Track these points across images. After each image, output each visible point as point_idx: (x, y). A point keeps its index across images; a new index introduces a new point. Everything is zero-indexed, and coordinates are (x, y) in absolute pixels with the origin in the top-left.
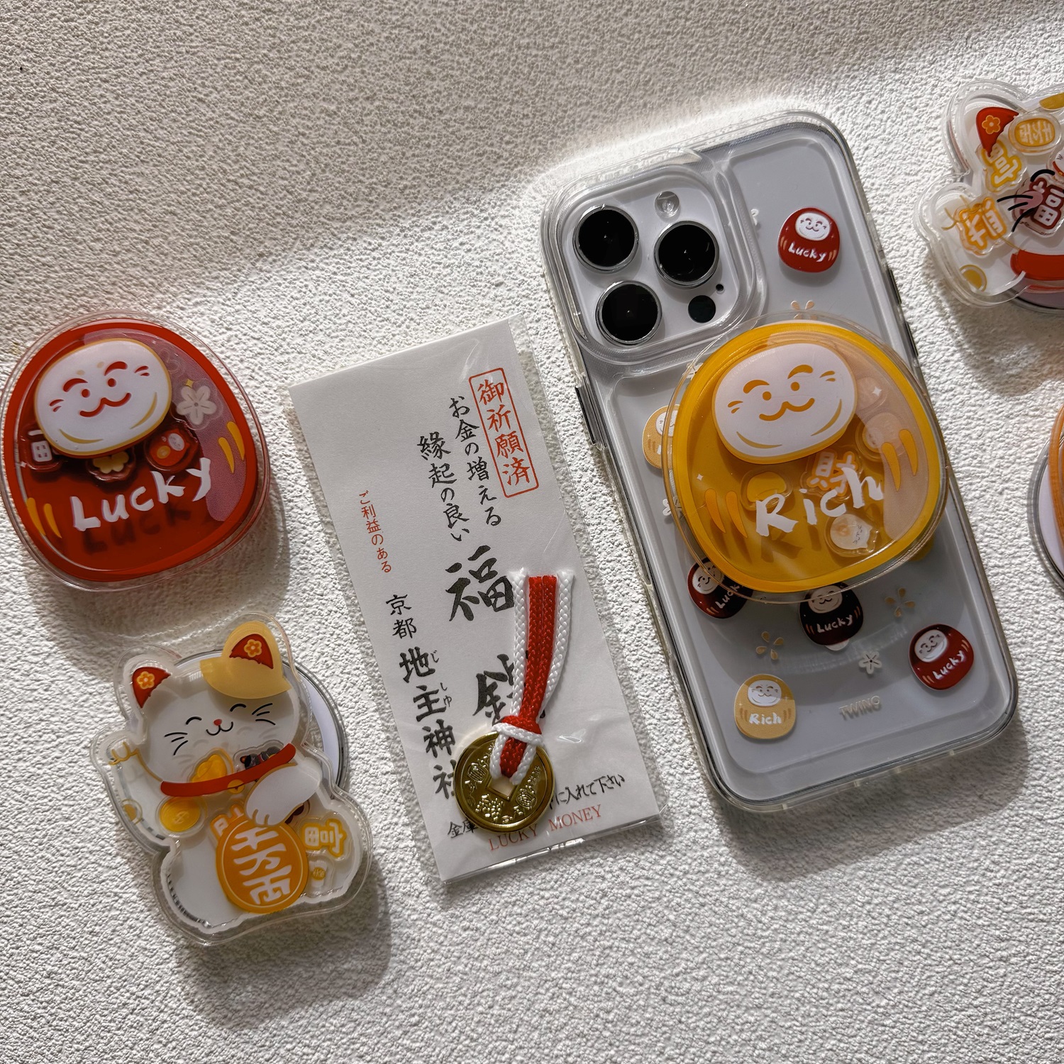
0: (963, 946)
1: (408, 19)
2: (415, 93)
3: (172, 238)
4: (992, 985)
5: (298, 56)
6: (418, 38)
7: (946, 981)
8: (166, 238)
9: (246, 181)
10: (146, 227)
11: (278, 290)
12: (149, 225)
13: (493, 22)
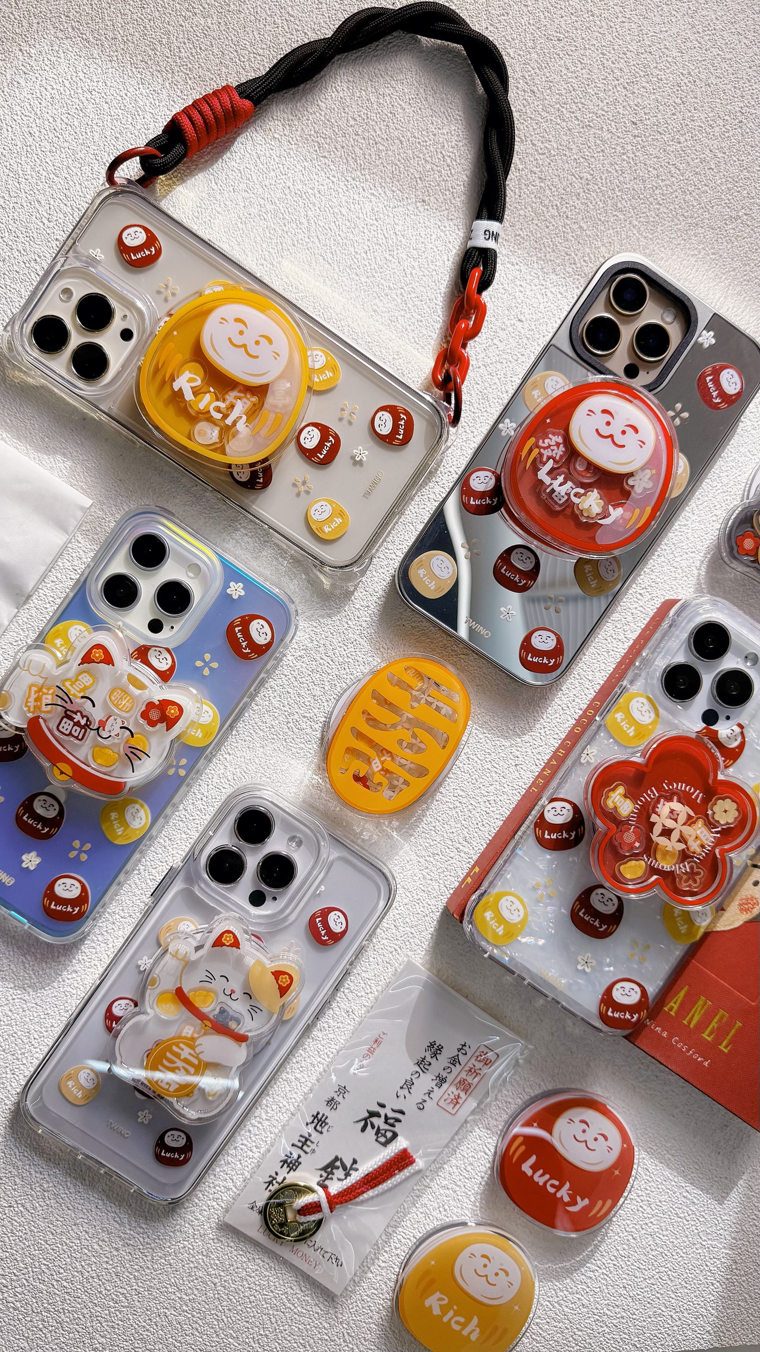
0: (445, 826)
1: (593, 160)
2: (564, 196)
3: (390, 153)
4: (443, 857)
5: (527, 126)
6: (589, 173)
7: (423, 835)
8: (387, 150)
9: (449, 160)
10: (383, 136)
11: (416, 225)
12: (385, 136)
13: (629, 200)
